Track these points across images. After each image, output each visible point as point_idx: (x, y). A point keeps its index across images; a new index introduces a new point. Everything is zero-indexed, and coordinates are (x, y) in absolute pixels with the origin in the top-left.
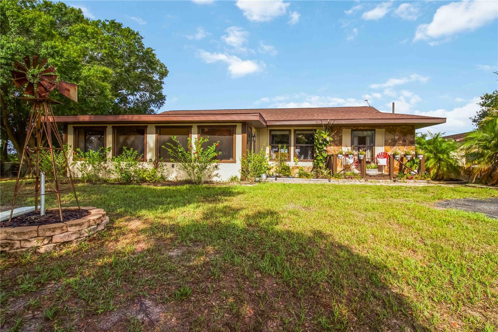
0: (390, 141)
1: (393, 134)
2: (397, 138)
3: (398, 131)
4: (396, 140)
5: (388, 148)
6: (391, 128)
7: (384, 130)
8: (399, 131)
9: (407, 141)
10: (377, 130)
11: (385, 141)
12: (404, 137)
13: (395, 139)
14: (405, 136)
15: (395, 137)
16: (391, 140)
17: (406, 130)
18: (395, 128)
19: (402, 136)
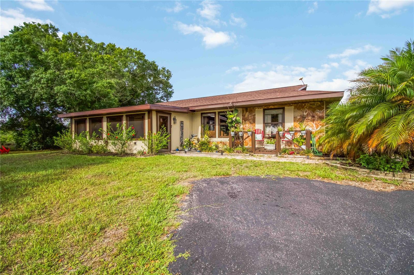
0: (298, 117)
1: (302, 111)
2: (305, 114)
3: (306, 108)
4: (305, 117)
5: (297, 124)
6: (300, 105)
7: (293, 107)
8: (308, 107)
9: (316, 116)
10: (286, 107)
11: (294, 117)
12: (312, 112)
13: (304, 115)
14: (314, 112)
15: (303, 113)
16: (300, 116)
17: (315, 106)
18: (304, 105)
19: (311, 112)
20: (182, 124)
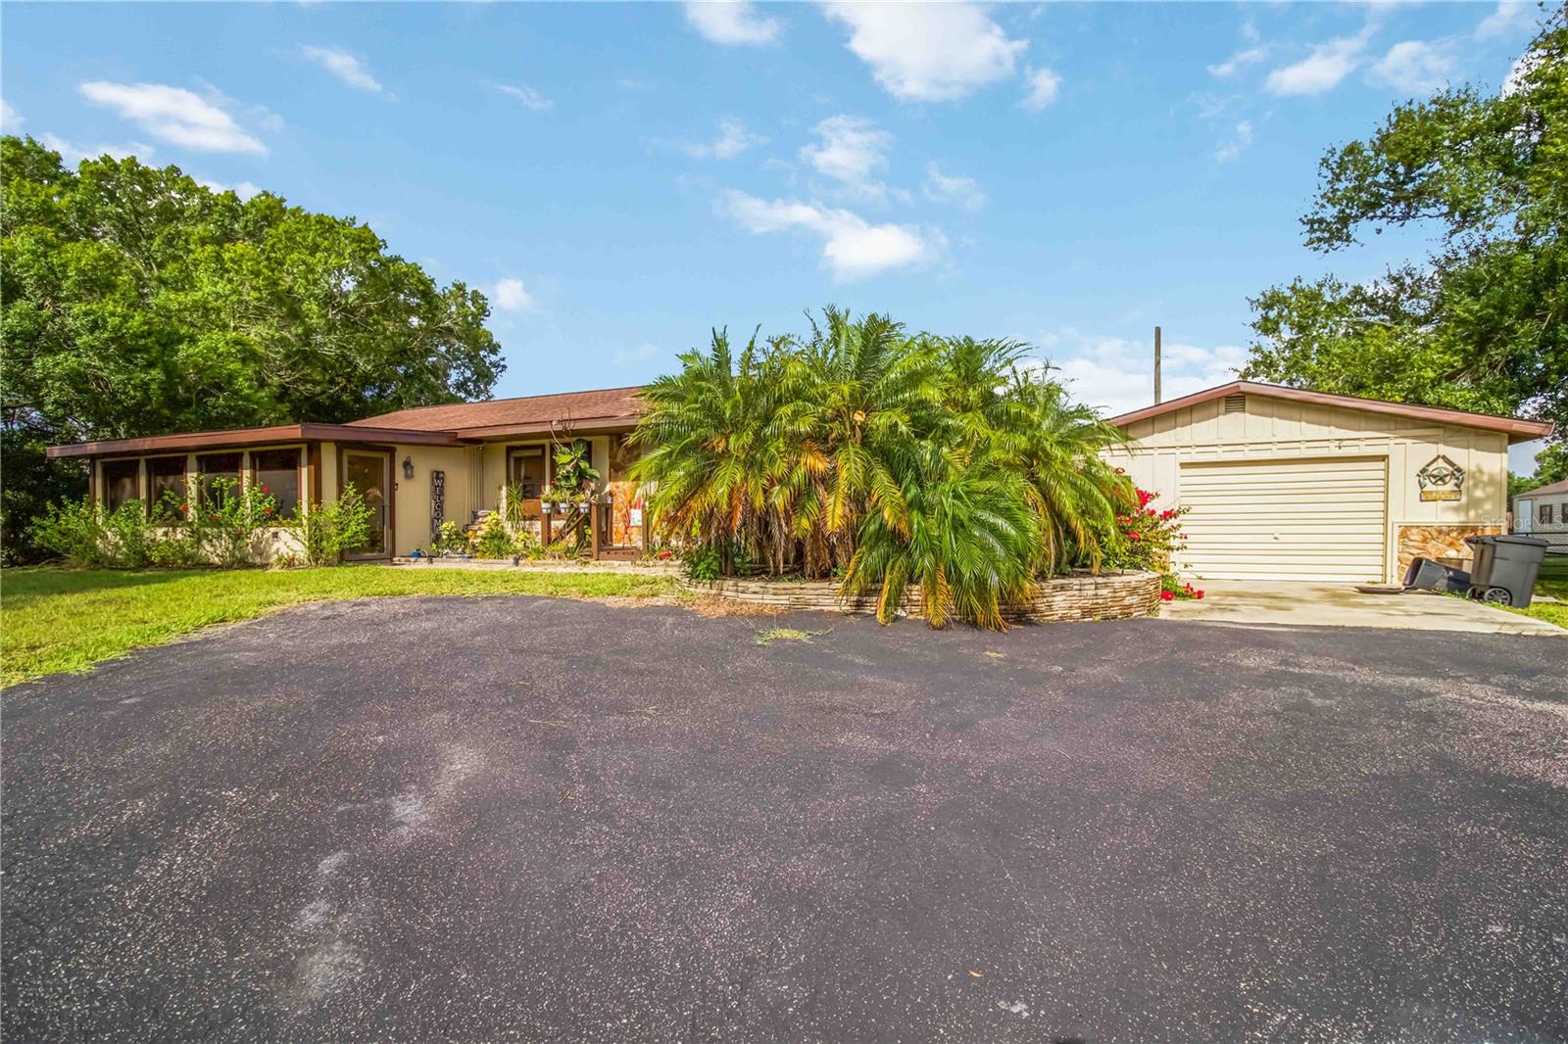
20: (437, 478)
